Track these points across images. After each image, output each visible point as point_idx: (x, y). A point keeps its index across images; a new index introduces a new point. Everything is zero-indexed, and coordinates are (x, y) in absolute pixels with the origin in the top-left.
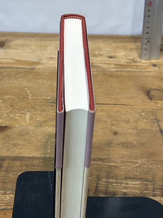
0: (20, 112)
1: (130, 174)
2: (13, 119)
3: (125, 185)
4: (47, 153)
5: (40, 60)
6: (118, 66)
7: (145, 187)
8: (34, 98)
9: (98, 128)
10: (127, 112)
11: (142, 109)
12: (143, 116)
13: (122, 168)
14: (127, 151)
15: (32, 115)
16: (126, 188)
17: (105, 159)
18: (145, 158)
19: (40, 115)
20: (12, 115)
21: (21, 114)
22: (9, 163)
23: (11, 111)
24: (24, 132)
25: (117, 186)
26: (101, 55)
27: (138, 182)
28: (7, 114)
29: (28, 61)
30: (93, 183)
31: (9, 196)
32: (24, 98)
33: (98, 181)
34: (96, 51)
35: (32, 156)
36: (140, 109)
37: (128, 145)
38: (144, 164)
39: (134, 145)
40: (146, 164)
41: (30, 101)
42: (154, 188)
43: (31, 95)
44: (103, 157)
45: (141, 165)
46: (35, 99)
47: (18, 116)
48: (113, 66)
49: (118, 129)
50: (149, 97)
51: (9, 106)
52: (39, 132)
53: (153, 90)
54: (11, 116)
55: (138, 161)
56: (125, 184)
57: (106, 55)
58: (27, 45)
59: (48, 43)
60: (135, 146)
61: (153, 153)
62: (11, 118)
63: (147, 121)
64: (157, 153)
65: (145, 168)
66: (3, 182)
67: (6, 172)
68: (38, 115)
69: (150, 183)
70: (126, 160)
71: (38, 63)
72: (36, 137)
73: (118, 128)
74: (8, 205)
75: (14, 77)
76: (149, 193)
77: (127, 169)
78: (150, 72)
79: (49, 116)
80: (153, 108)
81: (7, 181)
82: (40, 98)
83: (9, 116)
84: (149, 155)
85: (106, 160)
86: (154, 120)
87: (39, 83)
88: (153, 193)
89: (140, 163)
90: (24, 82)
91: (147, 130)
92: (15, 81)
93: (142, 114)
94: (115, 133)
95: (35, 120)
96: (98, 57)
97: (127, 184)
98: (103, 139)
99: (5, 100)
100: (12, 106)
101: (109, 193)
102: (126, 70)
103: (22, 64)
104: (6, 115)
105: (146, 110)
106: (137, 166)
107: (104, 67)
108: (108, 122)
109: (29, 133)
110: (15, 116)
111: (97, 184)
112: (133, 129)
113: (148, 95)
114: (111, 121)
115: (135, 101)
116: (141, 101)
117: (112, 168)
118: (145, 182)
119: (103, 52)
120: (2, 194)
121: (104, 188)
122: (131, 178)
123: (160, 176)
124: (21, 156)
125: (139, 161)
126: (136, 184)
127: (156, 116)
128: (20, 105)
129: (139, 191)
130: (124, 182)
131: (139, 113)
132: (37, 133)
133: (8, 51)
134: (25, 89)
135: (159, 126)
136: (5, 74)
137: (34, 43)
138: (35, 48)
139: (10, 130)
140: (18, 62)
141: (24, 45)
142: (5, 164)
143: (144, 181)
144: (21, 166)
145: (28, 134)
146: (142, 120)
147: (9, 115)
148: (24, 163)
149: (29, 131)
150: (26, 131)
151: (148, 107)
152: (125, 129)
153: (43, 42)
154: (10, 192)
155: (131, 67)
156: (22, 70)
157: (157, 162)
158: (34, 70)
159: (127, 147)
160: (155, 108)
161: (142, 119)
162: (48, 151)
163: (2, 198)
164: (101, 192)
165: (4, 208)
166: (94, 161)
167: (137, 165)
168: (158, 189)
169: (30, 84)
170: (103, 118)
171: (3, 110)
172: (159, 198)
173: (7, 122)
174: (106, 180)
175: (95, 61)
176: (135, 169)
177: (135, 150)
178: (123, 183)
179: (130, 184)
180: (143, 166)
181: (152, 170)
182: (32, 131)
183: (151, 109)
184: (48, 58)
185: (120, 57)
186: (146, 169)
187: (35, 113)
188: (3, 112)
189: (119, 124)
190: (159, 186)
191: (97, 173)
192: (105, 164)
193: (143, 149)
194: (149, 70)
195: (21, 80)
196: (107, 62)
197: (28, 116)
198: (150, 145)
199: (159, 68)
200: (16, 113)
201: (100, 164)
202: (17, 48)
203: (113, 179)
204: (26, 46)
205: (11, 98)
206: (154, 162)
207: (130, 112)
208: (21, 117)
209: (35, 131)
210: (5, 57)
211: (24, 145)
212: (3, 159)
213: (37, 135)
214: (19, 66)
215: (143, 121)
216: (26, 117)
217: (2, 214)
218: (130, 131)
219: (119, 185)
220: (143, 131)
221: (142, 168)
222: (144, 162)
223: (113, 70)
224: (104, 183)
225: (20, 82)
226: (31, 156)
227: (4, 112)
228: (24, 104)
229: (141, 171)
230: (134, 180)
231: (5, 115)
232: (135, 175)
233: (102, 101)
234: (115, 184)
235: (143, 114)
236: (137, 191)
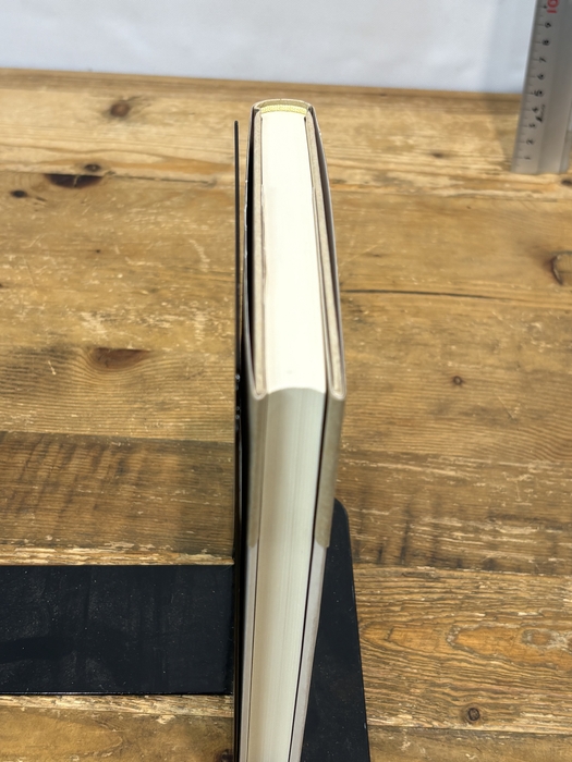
0: (178, 311)
1: (504, 505)
3: (491, 538)
5: (233, 158)
6: (461, 183)
7: (549, 544)
8: (216, 268)
10: (489, 318)
11: (535, 310)
12: (538, 332)
13: (478, 484)
14: (493, 436)
15: (211, 320)
16: (492, 546)
17: (427, 455)
18: (546, 458)
20: (152, 316)
21: (179, 315)
22: (145, 460)
23: (151, 305)
24: (188, 369)
25: (468, 539)
26: (410, 148)
27: (529, 530)
28: (139, 313)
29: (199, 161)
33: (408, 522)
34: (395, 135)
35: (213, 440)
36: (530, 309)
37: (497, 417)
38: (544, 475)
39: (513, 417)
40: (552, 476)
41: (204, 277)
43: (208, 260)
44: (421, 452)
45: (537, 479)
46: (219, 273)
47: (172, 323)
48: (445, 181)
50: (555, 276)
51: (145, 292)
53: (565, 255)
54: (151, 321)
55: (525, 465)
56: (489, 533)
57: (425, 147)
60: (515, 420)
62: (149, 326)
63: (549, 346)
65: (550, 488)
66: (129, 517)
67: (137, 485)
68: (229, 319)
69: (566, 534)
70: (489, 462)
71: (226, 168)
76: (561, 563)
77: (496, 489)
78: (555, 201)
80: (567, 308)
81: (140, 513)
83: (144, 321)
84: (559, 449)
85: (429, 460)
87: (230, 226)
89: (534, 471)
91: (552, 374)
92: (160, 219)
93: (535, 327)
94: (457, 381)
95: (220, 335)
96: (401, 154)
97: (495, 533)
98: (422, 398)
99: (132, 272)
100: (153, 291)
101: (442, 560)
102: (483, 195)
103: (180, 168)
104: (136, 316)
105: (546, 314)
106: (523, 481)
107: (420, 185)
108: (433, 346)
109: (203, 372)
111: (406, 533)
112: (508, 369)
113: (552, 271)
114: (445, 345)
115: (513, 286)
116: (530, 288)
118: (550, 531)
119: (415, 138)
121: (428, 545)
122: (506, 518)
124: (182, 438)
125: (531, 466)
126: (522, 536)
128: (177, 288)
129: (533, 558)
130: (488, 527)
131: (525, 322)
133: (141, 129)
134: (191, 241)
136: (133, 197)
138: (217, 123)
139: (149, 361)
140: (170, 161)
141: (185, 114)
142: (136, 461)
143: (547, 528)
144: (183, 471)
145: (199, 374)
146: (534, 343)
147: (145, 316)
148: (191, 461)
150: (194, 367)
151: (553, 306)
155: (499, 185)
156: (179, 186)
158: (215, 188)
159: (493, 423)
160: (571, 308)
161: (536, 339)
164: (418, 555)
166: (397, 463)
167: (523, 477)
169: (205, 228)
170: (419, 334)
171: (128, 303)
173: (140, 339)
174: (433, 521)
175: (392, 166)
176: (518, 490)
177: (517, 432)
178: (483, 530)
179: (505, 535)
180: (543, 481)
181: (568, 493)
182: (212, 367)
183: (560, 310)
185: (466, 154)
186: (551, 492)
188: (127, 307)
189: (466, 355)
191: (406, 497)
192: (429, 471)
193: (541, 432)
194: (553, 196)
195: (180, 215)
196: (427, 169)
197: (200, 322)
198: (561, 419)
200: (164, 311)
201: (416, 472)
202: (167, 121)
203: (453, 516)
205: (149, 267)
207: (500, 318)
209: (222, 367)
210: (130, 147)
212: (130, 447)
213: (227, 380)
214: (172, 174)
215: (537, 346)
216: (193, 325)
218: (501, 374)
219: (472, 535)
220: (540, 376)
221: (538, 487)
222: (546, 470)
223: (445, 193)
226: (210, 439)
227: (130, 308)
228: (187, 286)
229: (536, 497)
230: (516, 523)
231: (133, 318)
232: (519, 507)
233: (415, 284)
234: (459, 534)
235: (538, 325)
236: (526, 557)
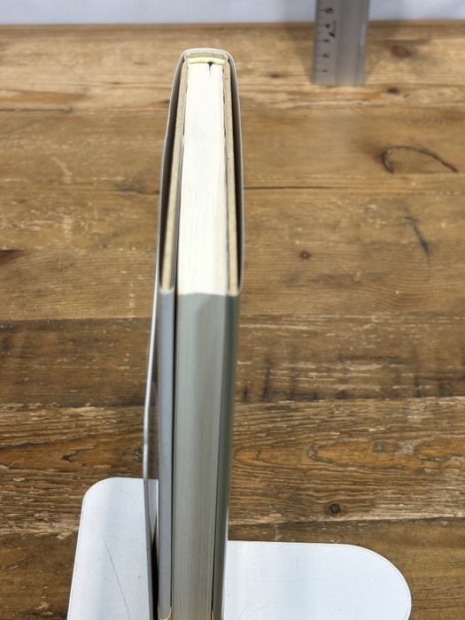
0: (46, 216)
1: (351, 348)
2: (28, 233)
3: (341, 375)
4: (129, 310)
5: (86, 89)
6: (297, 97)
7: (393, 375)
8: (79, 179)
9: (257, 246)
10: (330, 203)
11: (370, 195)
12: (374, 212)
13: (328, 335)
14: (339, 296)
15: (77, 222)
16: (343, 381)
17: (282, 316)
18: (386, 310)
19: (100, 220)
20: (23, 222)
21: (48, 219)
22: (27, 338)
23: (21, 213)
24: (60, 262)
25: (321, 377)
26: (248, 71)
27: (374, 366)
28: (10, 220)
29: (55, 93)
30: (257, 374)
31: (37, 414)
32: (51, 182)
33: (268, 368)
35: (88, 317)
36: (365, 195)
37: (342, 281)
38: (386, 323)
39: (356, 280)
40: (392, 324)
41: (67, 187)
42: (417, 378)
43: (71, 173)
44: (277, 313)
45: (379, 327)
47: (41, 226)
48: (283, 96)
49: (310, 245)
50: (386, 166)
51: (14, 203)
52: (100, 260)
53: (395, 150)
54: (22, 226)
55: (368, 317)
56: (340, 371)
57: (262, 70)
58: (46, 54)
59: (105, 47)
60: (358, 283)
61: (407, 297)
62: (21, 230)
63: (384, 222)
64: (417, 297)
65: (391, 333)
66: (17, 383)
67: (21, 357)
68: (94, 220)
69: (407, 367)
71: (81, 97)
72: (96, 273)
73: (309, 243)
74: (35, 435)
75: (20, 131)
76: (404, 390)
77: (344, 337)
78: (383, 106)
79: (124, 222)
80: (398, 191)
81: (26, 379)
82: (94, 179)
83: (15, 226)
84: (397, 302)
86: (404, 221)
87: (89, 144)
88: (416, 388)
89: (377, 321)
90: (48, 142)
91: (388, 244)
92: (23, 142)
93: (371, 208)
94: (305, 255)
95: (87, 233)
96: (241, 77)
97: (345, 371)
98: (274, 271)
100: (22, 201)
101: (299, 394)
102: (319, 105)
103: (38, 100)
104: (8, 223)
105: (380, 197)
106: (367, 329)
107: (261, 101)
108: (281, 229)
109: (74, 264)
110: (32, 225)
111: (267, 376)
112: (349, 243)
113: (383, 162)
114: (291, 228)
115: (349, 177)
116: (364, 178)
117: (303, 337)
118: (393, 366)
119: (253, 63)
120: (17, 411)
121: (286, 384)
122: (354, 358)
123: (430, 350)
124: (60, 318)
125: (373, 317)
126: (368, 371)
127: (407, 210)
128: (44, 198)
129: (379, 387)
130: (339, 366)
131: (361, 205)
132: (95, 264)
134: (54, 158)
135: (418, 233)
137: (65, 49)
138: (71, 61)
139: (22, 258)
140: (27, 95)
141: (38, 55)
142: (19, 339)
143: (390, 363)
144: (62, 344)
145: (71, 265)
146: (371, 221)
147: (16, 222)
148: (69, 336)
149: (73, 259)
150: (65, 260)
151: (387, 191)
152: (330, 244)
153: (91, 46)
154: (38, 404)
155: (331, 97)
156: (39, 115)
157: (420, 318)
158: (72, 114)
159: (339, 286)
160: (402, 191)
161: (372, 218)
162: (131, 304)
163: (19, 419)
164: (279, 393)
165: (25, 442)
166: (256, 323)
167: (366, 327)
168: (427, 378)
169: (65, 147)
172: (432, 400)
173: (13, 241)
174: (291, 366)
176: (363, 336)
177: (360, 292)
178: (335, 369)
179: (354, 371)
180: (384, 328)
181: (408, 335)
183: (393, 193)
184: (106, 83)
186: (392, 336)
187: (86, 215)
190: (430, 372)
192: (284, 327)
193: (380, 290)
194: (380, 102)
195: (41, 138)
196: (266, 88)
197: (68, 224)
198: (398, 279)
199: (406, 96)
201: (273, 329)
202: (22, 62)
203: (308, 361)
204: (45, 57)
205: (16, 183)
206: (411, 317)
207: (340, 203)
208: (51, 226)
211: (63, 293)
212: (12, 328)
213: (97, 269)
214: (30, 105)
215: (374, 223)
217: (21, 456)
218: (343, 247)
219: (325, 374)
220: (377, 246)
221: (381, 333)
222: (387, 319)
223: (284, 106)
224: (285, 372)
225: (38, 143)
226: (84, 317)
227: (1, 217)
228: (54, 196)
229: (379, 340)
230: (363, 361)
231: (5, 224)
232: (365, 349)
233: (262, 182)
234: (314, 374)
235: (373, 206)
236: (373, 387)
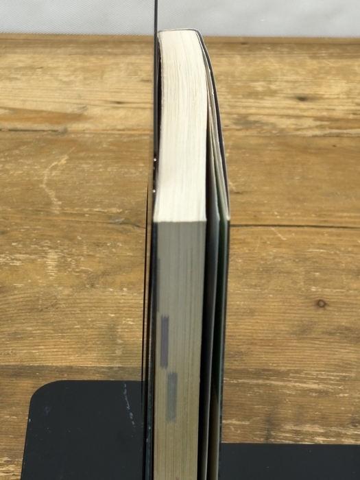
0: (29, 250)
2: (7, 268)
4: (115, 358)
5: (84, 108)
6: (326, 123)
8: (68, 210)
9: (266, 291)
13: (341, 395)
14: (357, 352)
15: (64, 257)
17: (289, 371)
19: (89, 256)
21: (30, 254)
23: (1, 245)
24: (40, 302)
26: (272, 93)
29: (49, 112)
30: (256, 435)
31: (4, 469)
32: (37, 211)
33: (269, 430)
35: (68, 364)
41: (55, 218)
43: (60, 203)
44: (283, 368)
46: (71, 214)
47: (22, 261)
48: (310, 122)
49: (328, 293)
52: (86, 301)
54: (1, 260)
57: (289, 91)
58: (41, 68)
59: (109, 61)
68: (82, 255)
70: (353, 375)
71: (77, 117)
72: (80, 316)
73: (327, 290)
75: (6, 154)
79: (116, 258)
82: (86, 210)
85: (292, 375)
87: (82, 171)
90: (37, 167)
92: (8, 166)
94: (321, 304)
95: (74, 270)
96: (262, 99)
98: (284, 320)
100: (3, 233)
102: (350, 134)
107: (284, 127)
108: (296, 273)
109: (56, 304)
110: (12, 260)
111: (268, 439)
114: (308, 272)
117: (312, 397)
119: (277, 84)
124: (36, 364)
128: (28, 230)
130: (350, 432)
132: (81, 305)
134: (42, 186)
137: (64, 62)
139: (0, 295)
145: (53, 306)
149: (56, 299)
150: (46, 300)
152: (352, 292)
153: (93, 59)
154: (6, 459)
156: (28, 136)
158: (66, 137)
162: (117, 352)
166: (258, 379)
170: (282, 263)
174: (294, 428)
175: (253, 111)
178: (346, 434)
182: (66, 299)
184: (108, 102)
185: (332, 97)
187: (74, 250)
189: (331, 280)
191: (267, 408)
192: (291, 384)
195: (29, 162)
196: (290, 112)
197: (53, 259)
200: (14, 250)
202: (13, 76)
203: (315, 423)
204: (39, 71)
208: (33, 261)
209: (76, 299)
211: (42, 336)
213: (82, 310)
216: (45, 262)
223: (310, 133)
224: (288, 435)
225: (26, 167)
226: (64, 364)
228: (38, 227)
233: (278, 218)
